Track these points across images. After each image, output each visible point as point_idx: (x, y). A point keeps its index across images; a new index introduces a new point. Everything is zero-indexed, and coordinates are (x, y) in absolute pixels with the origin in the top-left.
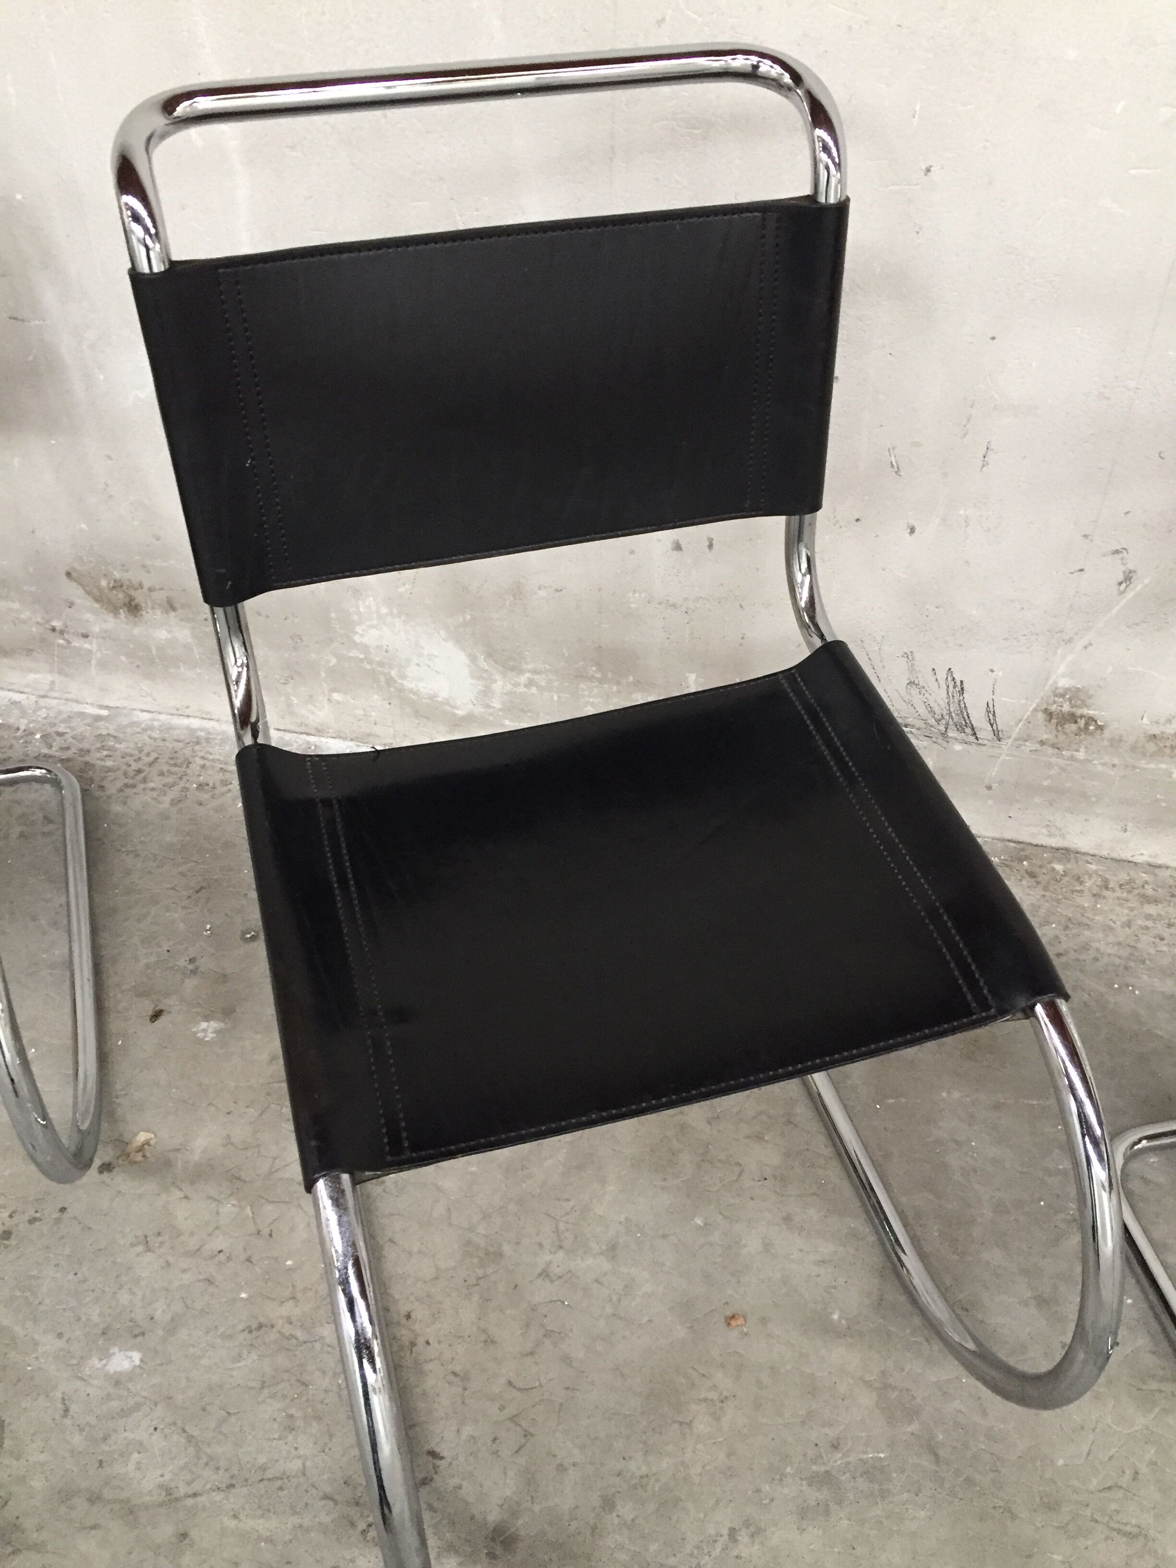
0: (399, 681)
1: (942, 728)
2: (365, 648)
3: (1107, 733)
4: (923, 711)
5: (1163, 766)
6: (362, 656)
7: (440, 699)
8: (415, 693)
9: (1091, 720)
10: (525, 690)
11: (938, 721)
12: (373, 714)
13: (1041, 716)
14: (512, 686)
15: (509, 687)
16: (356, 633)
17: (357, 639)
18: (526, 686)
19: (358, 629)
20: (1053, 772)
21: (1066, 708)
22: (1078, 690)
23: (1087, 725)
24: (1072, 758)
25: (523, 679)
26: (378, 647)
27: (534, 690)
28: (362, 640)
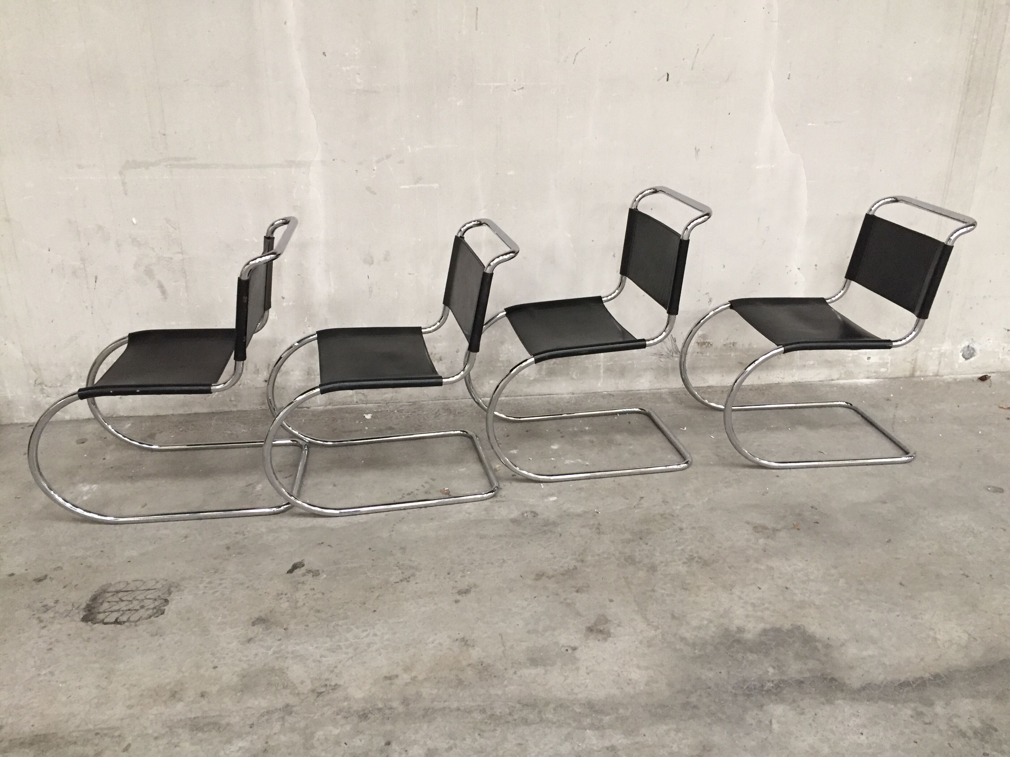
1: (671, 354)
2: (502, 362)
3: (713, 346)
4: (666, 350)
5: (729, 353)
6: (501, 365)
7: (525, 375)
9: (709, 343)
11: (670, 352)
13: (696, 344)
16: (500, 357)
17: (500, 359)
20: (702, 361)
21: (702, 341)
22: (704, 334)
23: (708, 344)
24: (706, 356)
26: (507, 361)
27: (555, 365)
28: (502, 359)
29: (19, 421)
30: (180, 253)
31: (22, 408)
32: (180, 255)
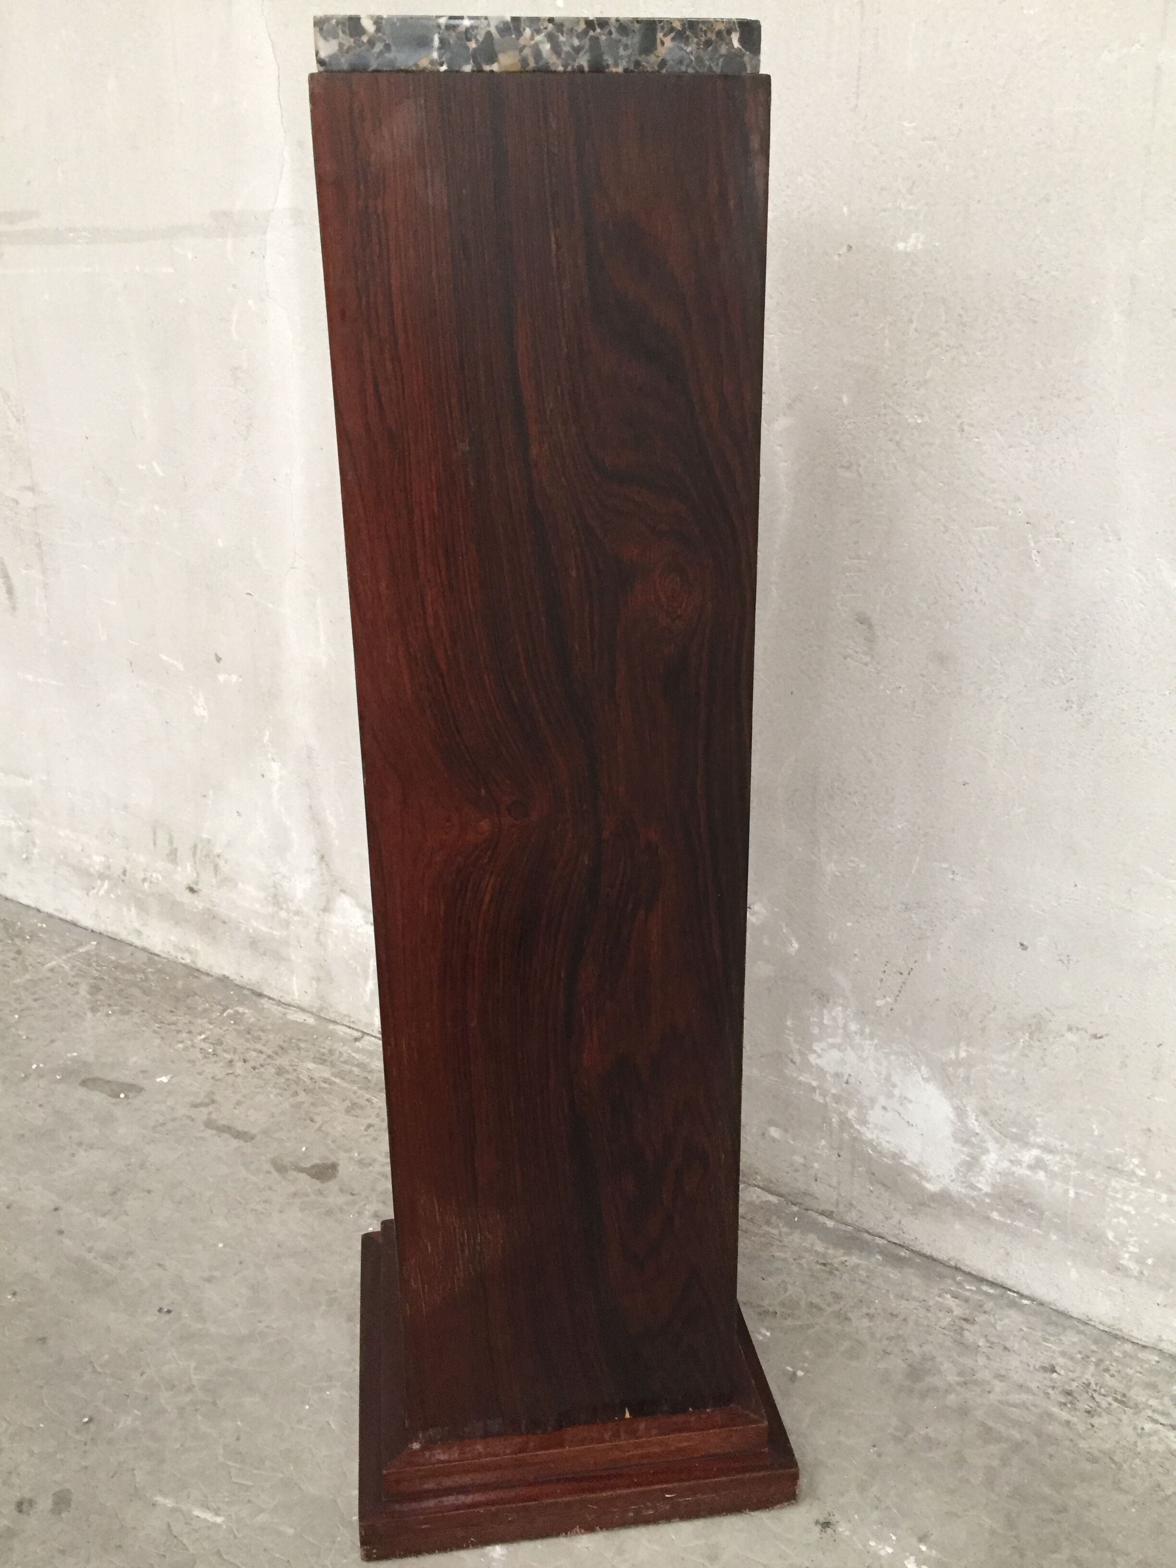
0: (857, 1127)
2: (821, 1073)
6: (815, 1084)
7: (906, 1163)
8: (874, 1149)
10: (1028, 1173)
12: (816, 1165)
14: (1009, 1164)
15: (1005, 1165)
17: (812, 1058)
18: (1030, 1167)
19: (817, 1047)
25: (1028, 1156)
26: (837, 1075)
27: (1041, 1175)
28: (819, 1062)
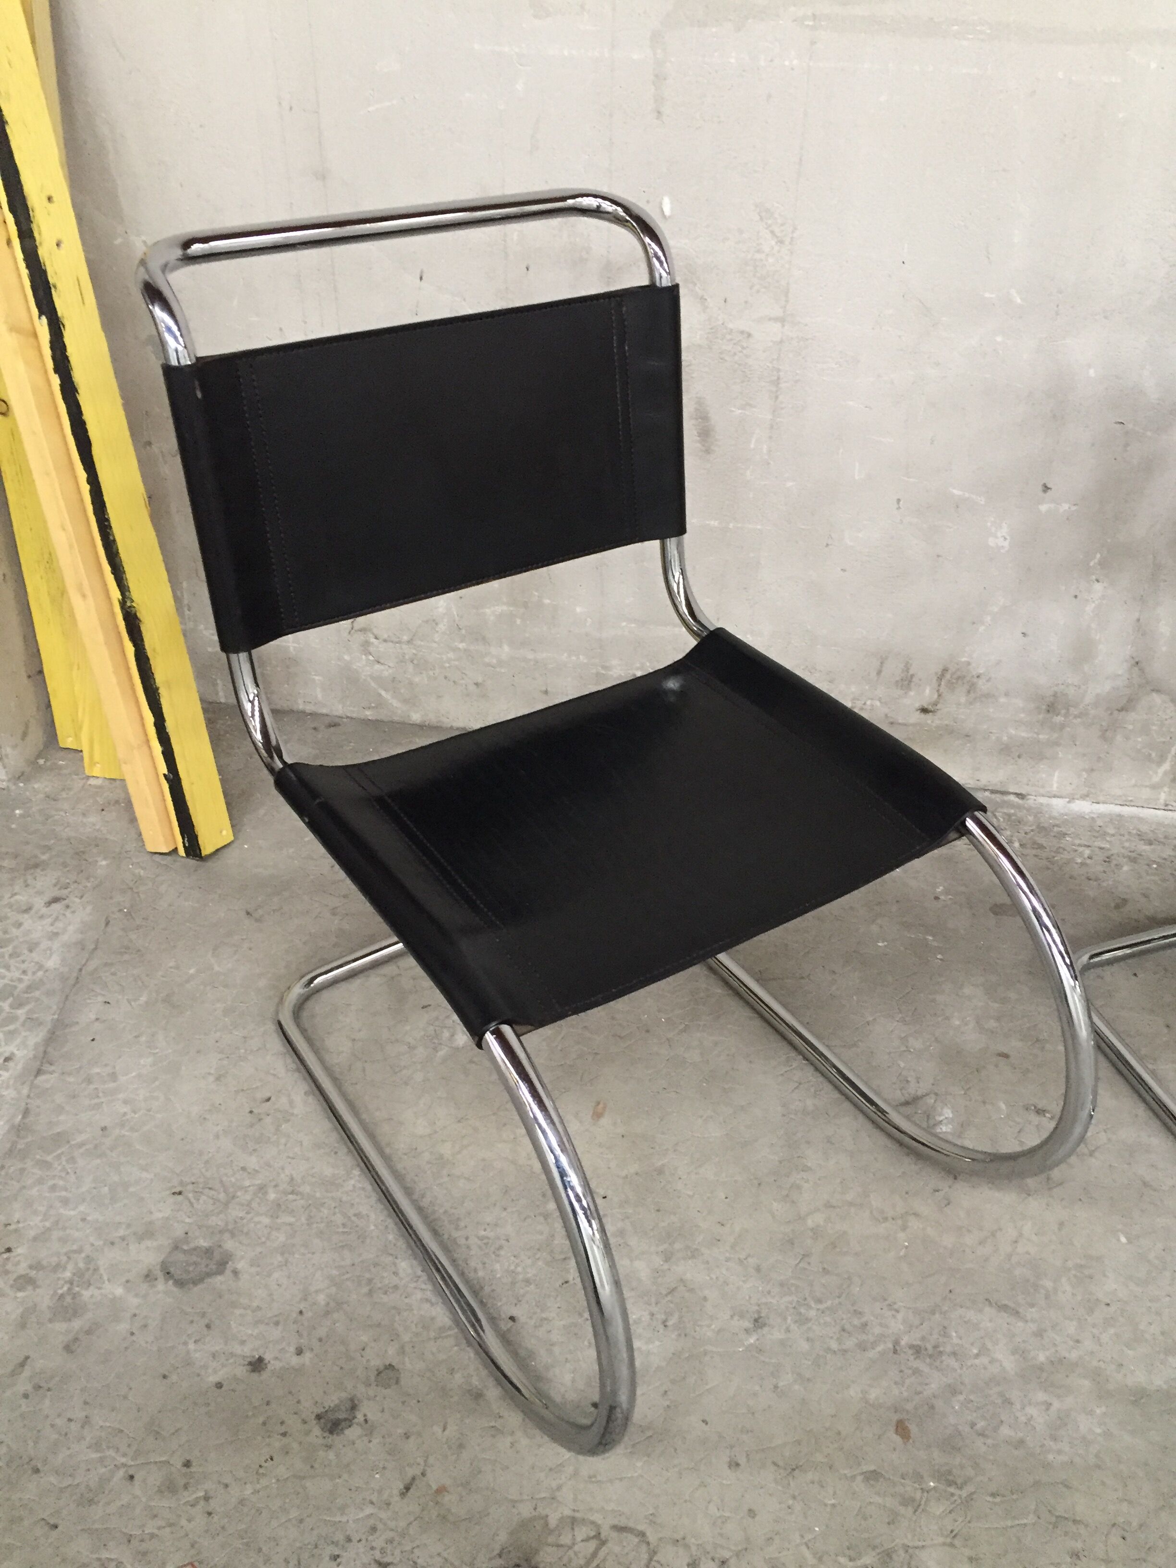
29: (309, 708)
30: (776, 319)
31: (317, 678)
32: (776, 327)
